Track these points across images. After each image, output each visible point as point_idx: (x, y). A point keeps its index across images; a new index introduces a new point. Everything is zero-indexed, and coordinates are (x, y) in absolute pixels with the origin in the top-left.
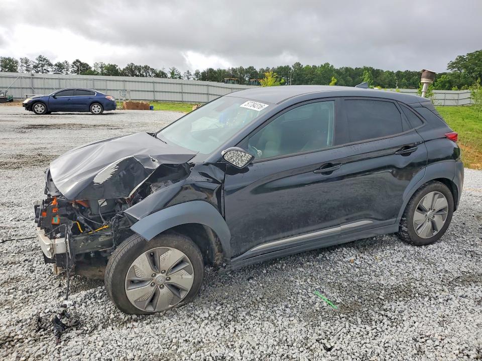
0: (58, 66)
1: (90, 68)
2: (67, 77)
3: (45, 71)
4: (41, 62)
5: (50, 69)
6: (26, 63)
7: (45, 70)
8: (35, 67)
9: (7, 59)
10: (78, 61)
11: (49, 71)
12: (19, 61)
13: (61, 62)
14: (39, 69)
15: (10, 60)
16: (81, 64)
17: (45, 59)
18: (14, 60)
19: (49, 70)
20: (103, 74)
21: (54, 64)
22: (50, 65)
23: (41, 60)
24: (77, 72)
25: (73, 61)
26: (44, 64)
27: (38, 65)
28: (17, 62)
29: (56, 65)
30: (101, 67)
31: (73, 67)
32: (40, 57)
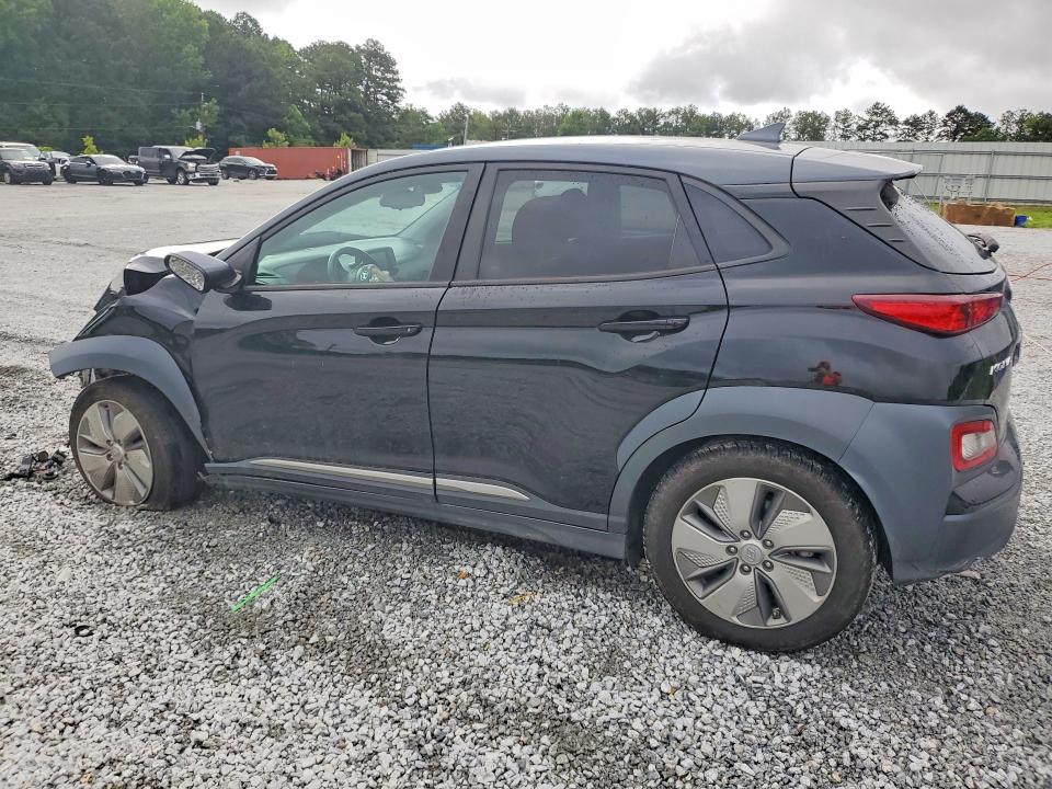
0: (911, 124)
1: (989, 125)
2: (926, 147)
3: (878, 137)
4: (875, 118)
5: (890, 132)
6: (845, 121)
7: (881, 133)
8: (861, 128)
9: (808, 115)
10: (960, 109)
11: (886, 136)
12: (832, 117)
13: (920, 114)
14: (868, 133)
15: (815, 116)
16: (968, 116)
17: (885, 110)
18: (823, 116)
19: (888, 133)
20: (1020, 138)
21: (902, 119)
22: (894, 122)
23: (876, 114)
24: (953, 135)
25: (949, 111)
26: (881, 122)
27: (867, 124)
28: (827, 120)
29: (906, 122)
30: (1021, 122)
31: (945, 125)
32: (876, 106)
